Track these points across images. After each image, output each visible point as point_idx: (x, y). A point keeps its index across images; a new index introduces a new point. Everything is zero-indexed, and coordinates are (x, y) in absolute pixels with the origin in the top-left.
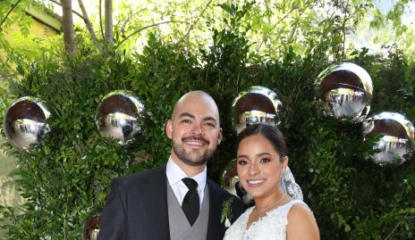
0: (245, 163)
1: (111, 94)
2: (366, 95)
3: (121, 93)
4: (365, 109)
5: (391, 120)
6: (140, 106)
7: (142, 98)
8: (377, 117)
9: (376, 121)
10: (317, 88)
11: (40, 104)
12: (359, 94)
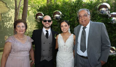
0: (62, 27)
1: (56, 11)
2: (109, 9)
3: (57, 11)
4: (109, 12)
5: (115, 14)
6: (61, 13)
7: (61, 12)
8: (111, 14)
9: (111, 15)
10: (97, 8)
11: (42, 13)
12: (107, 9)
